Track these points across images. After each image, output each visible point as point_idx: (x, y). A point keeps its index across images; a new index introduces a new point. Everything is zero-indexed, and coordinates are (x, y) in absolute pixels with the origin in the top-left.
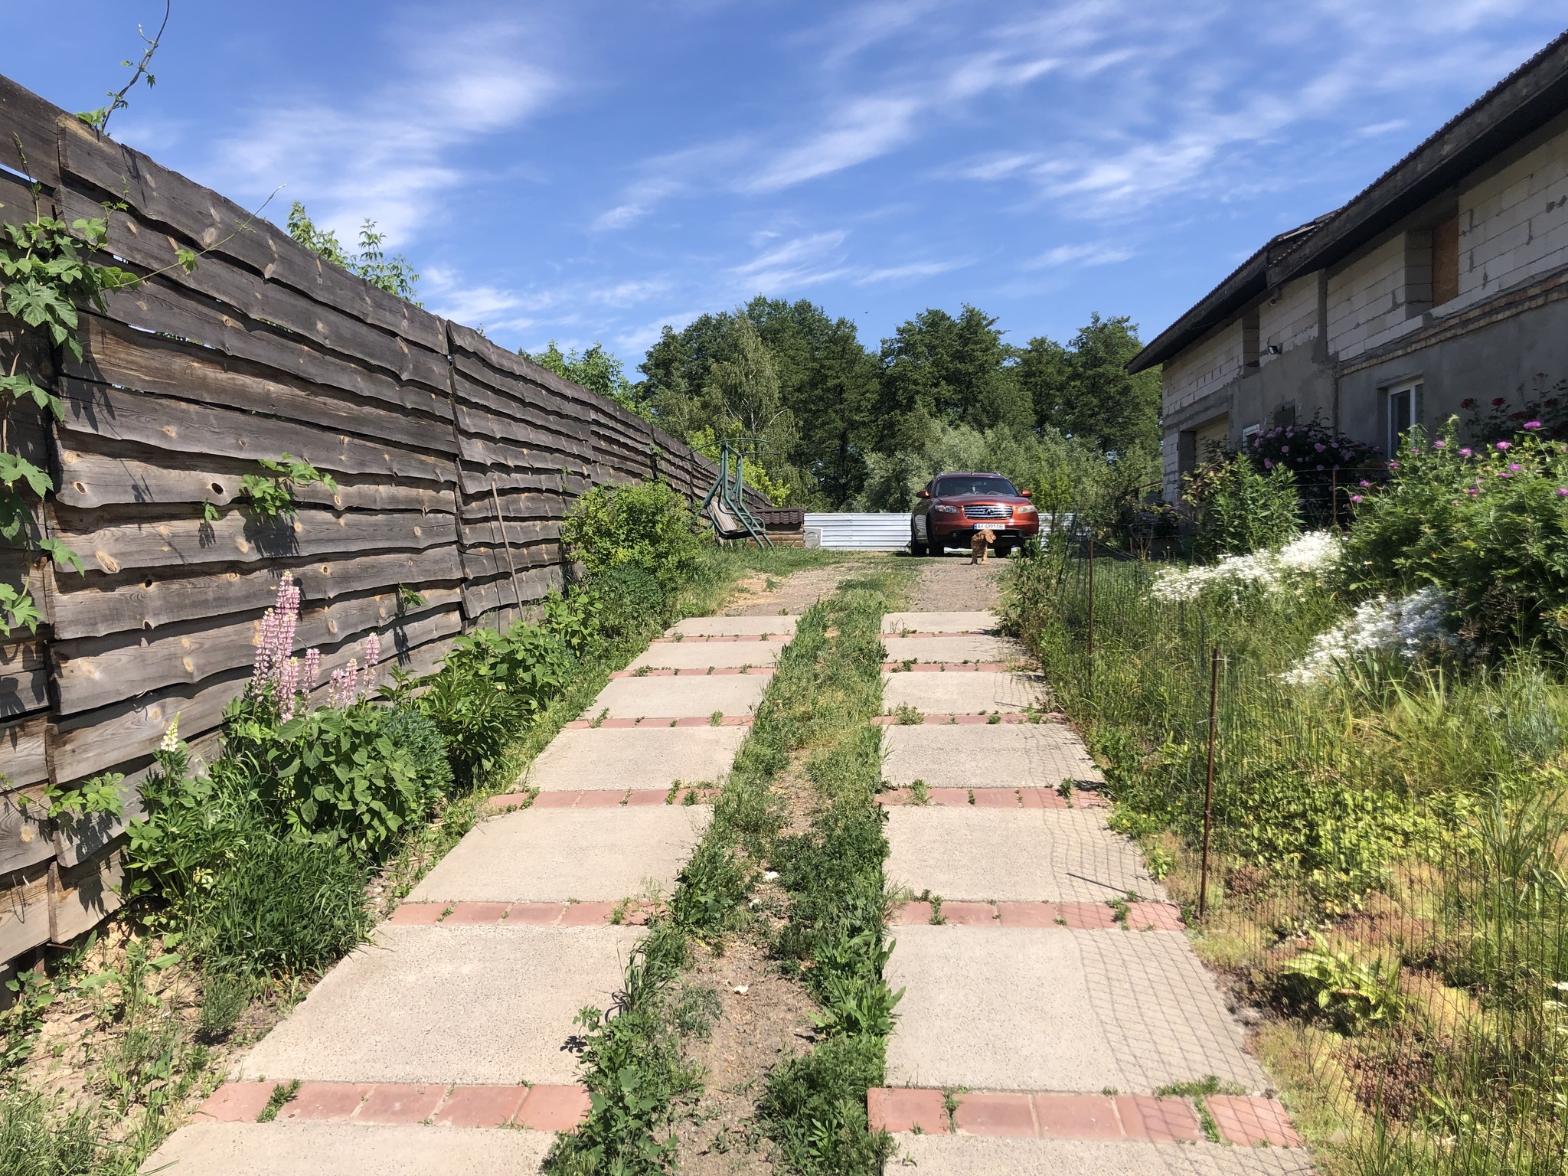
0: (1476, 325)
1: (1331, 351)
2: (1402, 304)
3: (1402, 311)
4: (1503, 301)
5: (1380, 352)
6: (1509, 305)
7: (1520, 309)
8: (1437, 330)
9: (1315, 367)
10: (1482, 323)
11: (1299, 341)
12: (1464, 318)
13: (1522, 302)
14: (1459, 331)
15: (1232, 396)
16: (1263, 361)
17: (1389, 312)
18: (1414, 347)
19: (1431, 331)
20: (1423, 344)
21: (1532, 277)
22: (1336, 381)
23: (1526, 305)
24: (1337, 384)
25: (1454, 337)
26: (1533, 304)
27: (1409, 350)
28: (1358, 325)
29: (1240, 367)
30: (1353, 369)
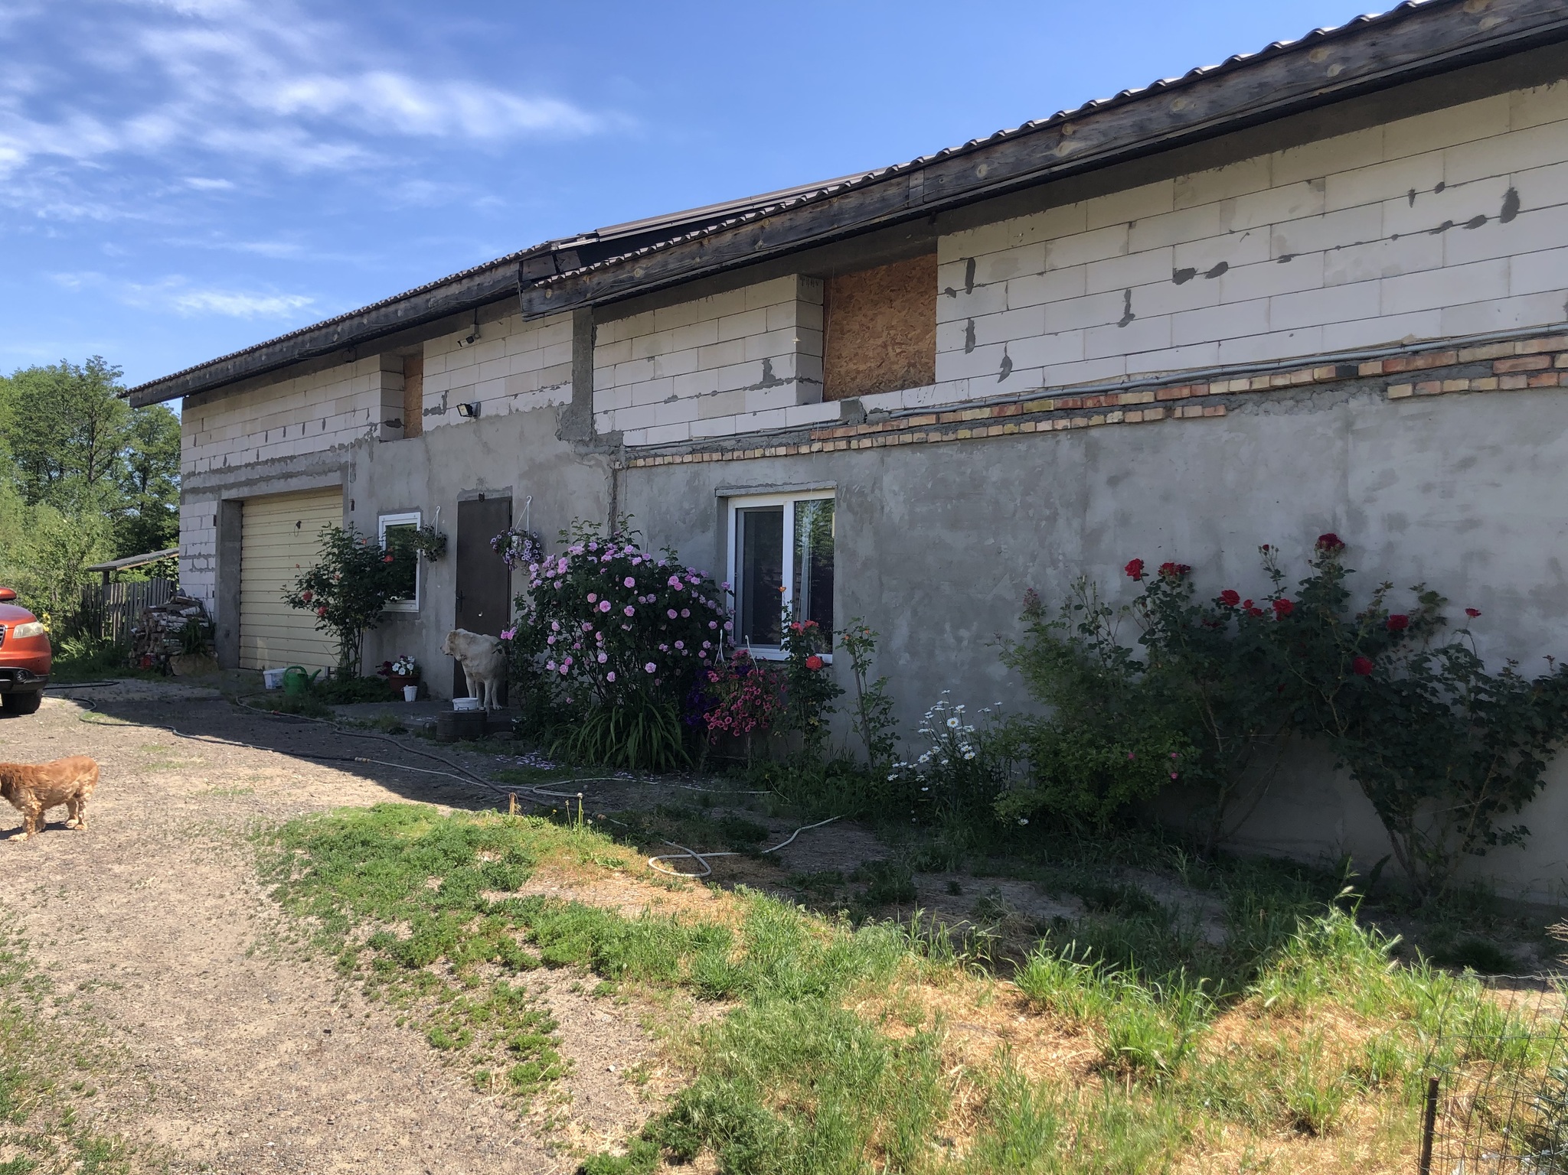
0: (977, 432)
1: (603, 426)
2: (789, 381)
3: (790, 392)
4: (1052, 404)
5: (728, 444)
6: (1068, 412)
7: (1097, 419)
8: (880, 428)
9: (565, 447)
10: (995, 430)
11: (524, 403)
12: (947, 418)
13: (1105, 411)
14: (934, 437)
15: (353, 465)
16: (428, 423)
17: (752, 388)
18: (816, 447)
19: (863, 429)
20: (843, 445)
21: (1129, 376)
22: (615, 472)
23: (1115, 416)
24: (615, 480)
25: (922, 444)
26: (1134, 416)
27: (804, 449)
28: (674, 398)
29: (372, 425)
30: (659, 460)
